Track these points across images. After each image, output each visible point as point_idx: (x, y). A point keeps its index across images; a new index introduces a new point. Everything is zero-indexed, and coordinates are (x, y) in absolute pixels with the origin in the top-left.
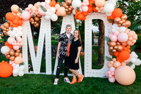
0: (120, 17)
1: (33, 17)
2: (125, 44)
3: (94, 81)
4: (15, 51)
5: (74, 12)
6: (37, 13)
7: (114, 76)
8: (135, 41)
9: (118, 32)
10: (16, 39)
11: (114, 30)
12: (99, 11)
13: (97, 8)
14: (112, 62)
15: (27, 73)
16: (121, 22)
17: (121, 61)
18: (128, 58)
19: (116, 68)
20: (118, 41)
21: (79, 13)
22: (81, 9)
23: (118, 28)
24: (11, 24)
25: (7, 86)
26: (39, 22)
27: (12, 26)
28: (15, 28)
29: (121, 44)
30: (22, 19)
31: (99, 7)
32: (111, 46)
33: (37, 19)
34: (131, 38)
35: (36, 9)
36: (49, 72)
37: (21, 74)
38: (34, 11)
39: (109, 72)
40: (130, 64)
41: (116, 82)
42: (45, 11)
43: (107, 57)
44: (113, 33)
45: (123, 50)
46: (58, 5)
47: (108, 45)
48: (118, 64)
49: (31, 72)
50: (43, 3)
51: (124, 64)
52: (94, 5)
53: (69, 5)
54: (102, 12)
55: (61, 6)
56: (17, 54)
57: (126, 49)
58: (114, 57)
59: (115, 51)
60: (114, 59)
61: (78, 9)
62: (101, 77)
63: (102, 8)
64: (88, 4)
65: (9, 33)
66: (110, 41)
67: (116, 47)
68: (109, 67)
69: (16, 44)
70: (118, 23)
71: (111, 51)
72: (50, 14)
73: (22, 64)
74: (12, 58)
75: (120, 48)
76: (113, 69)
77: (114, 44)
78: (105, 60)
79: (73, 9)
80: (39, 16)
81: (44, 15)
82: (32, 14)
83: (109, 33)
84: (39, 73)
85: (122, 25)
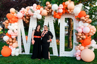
0: (85, 17)
1: (25, 17)
2: (87, 35)
3: (66, 59)
4: (13, 39)
5: (53, 13)
6: (27, 14)
7: (80, 56)
8: (95, 33)
9: (83, 27)
10: (13, 31)
11: (80, 25)
12: (70, 12)
13: (69, 11)
14: (79, 47)
15: (21, 53)
16: (85, 20)
17: (85, 46)
18: (89, 44)
19: (81, 51)
20: (83, 33)
21: (57, 13)
22: (57, 11)
23: (83, 24)
24: (10, 21)
25: (8, 62)
26: (29, 20)
27: (11, 23)
28: (13, 24)
29: (85, 34)
30: (17, 18)
32: (78, 36)
34: (92, 31)
35: (27, 11)
37: (17, 54)
38: (25, 13)
39: (77, 53)
40: (91, 48)
41: (81, 60)
42: (33, 12)
43: (75, 43)
44: (79, 27)
45: (87, 38)
46: (42, 9)
47: (76, 35)
48: (83, 48)
49: (23, 53)
50: (32, 7)
51: (87, 48)
52: (67, 8)
53: (50, 8)
54: (72, 13)
55: (44, 9)
56: (14, 41)
57: (88, 38)
58: (80, 43)
59: (81, 39)
60: (80, 45)
61: (56, 11)
62: (71, 56)
63: (72, 11)
65: (9, 27)
66: (77, 32)
67: (82, 37)
68: (77, 50)
69: (13, 34)
70: (83, 20)
71: (78, 40)
72: (37, 14)
73: (17, 48)
74: (11, 43)
75: (85, 37)
76: (79, 51)
77: (80, 34)
78: (74, 45)
79: (52, 11)
80: (29, 16)
81: (33, 15)
82: (24, 14)
83: (77, 27)
84: (29, 54)
85: (86, 22)
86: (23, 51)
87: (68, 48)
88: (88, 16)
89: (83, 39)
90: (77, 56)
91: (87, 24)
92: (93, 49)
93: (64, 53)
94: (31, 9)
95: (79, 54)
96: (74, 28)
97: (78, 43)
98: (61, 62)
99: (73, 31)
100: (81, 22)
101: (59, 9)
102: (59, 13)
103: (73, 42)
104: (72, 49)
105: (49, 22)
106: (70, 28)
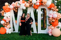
0: (54, 7)
1: (15, 8)
2: (56, 19)
3: (42, 35)
4: (7, 23)
5: (33, 5)
6: (16, 6)
9: (53, 14)
12: (44, 5)
13: (43, 4)
14: (50, 27)
16: (54, 9)
17: (54, 26)
19: (52, 29)
20: (53, 18)
21: (35, 6)
22: (36, 4)
24: (5, 11)
25: (4, 38)
26: (17, 10)
27: (6, 12)
29: (54, 19)
30: (10, 9)
32: (50, 20)
33: (16, 9)
34: (59, 16)
37: (10, 33)
38: (15, 5)
39: (49, 31)
40: (58, 27)
42: (20, 5)
43: (48, 25)
44: (51, 14)
46: (26, 3)
47: (49, 19)
48: (53, 27)
49: (14, 32)
50: (19, 2)
51: (56, 27)
52: (42, 2)
53: (31, 2)
54: (46, 5)
55: (27, 3)
56: (8, 24)
57: (56, 21)
58: (51, 24)
59: (52, 22)
60: (51, 26)
62: (45, 33)
64: (39, 2)
65: (4, 15)
66: (49, 18)
67: (52, 20)
68: (49, 29)
69: (7, 20)
70: (53, 10)
71: (50, 22)
72: (22, 6)
73: (10, 28)
74: (6, 26)
75: (54, 20)
77: (51, 19)
79: (32, 4)
80: (18, 8)
81: (20, 7)
82: (14, 7)
83: (49, 14)
84: (18, 32)
85: (54, 11)
86: (14, 30)
87: (43, 28)
88: (56, 7)
89: (53, 22)
90: (50, 33)
91: (55, 12)
92: (60, 28)
93: (40, 31)
94: (19, 3)
95: (51, 32)
96: (47, 15)
97: (50, 24)
98: (39, 37)
99: (46, 17)
101: (37, 2)
102: (37, 5)
103: (46, 24)
104: (46, 29)
105: (31, 11)
106: (44, 15)
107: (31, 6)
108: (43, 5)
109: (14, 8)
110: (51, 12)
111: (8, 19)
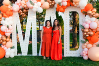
0: (92, 10)
1: (22, 10)
4: (6, 37)
5: (56, 6)
6: (25, 6)
7: (87, 55)
9: (90, 22)
10: (8, 27)
11: (87, 20)
12: (75, 5)
13: (74, 3)
16: (92, 14)
17: (93, 43)
18: (97, 41)
19: (89, 49)
20: (90, 28)
22: (61, 4)
23: (89, 18)
26: (27, 13)
28: (7, 18)
29: (92, 30)
30: (12, 11)
31: (76, 3)
32: (85, 32)
33: (25, 11)
35: (25, 3)
36: (35, 53)
39: (84, 52)
41: (89, 59)
43: (82, 41)
44: (86, 23)
45: (94, 35)
47: (83, 31)
48: (90, 45)
52: (72, 1)
54: (78, 6)
55: (46, 1)
56: (8, 39)
57: (96, 34)
58: (87, 40)
59: (88, 35)
60: (87, 42)
61: (59, 4)
63: (77, 4)
65: (3, 22)
66: (84, 28)
67: (89, 33)
68: (83, 49)
70: (90, 14)
71: (85, 37)
72: (37, 7)
73: (12, 48)
74: (4, 43)
76: (86, 49)
77: (87, 30)
78: (80, 43)
79: (55, 3)
80: (27, 9)
81: (32, 8)
83: (83, 22)
84: (27, 55)
85: (93, 16)
86: (19, 51)
89: (90, 35)
95: (86, 53)
97: (85, 40)
100: (87, 16)
101: (63, 1)
102: (63, 6)
105: (51, 16)
107: (52, 7)
108: (73, 5)
109: (20, 9)
110: (87, 18)
111: (10, 31)
